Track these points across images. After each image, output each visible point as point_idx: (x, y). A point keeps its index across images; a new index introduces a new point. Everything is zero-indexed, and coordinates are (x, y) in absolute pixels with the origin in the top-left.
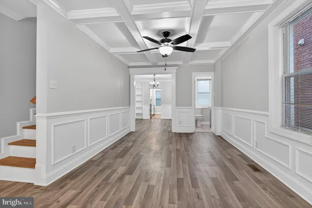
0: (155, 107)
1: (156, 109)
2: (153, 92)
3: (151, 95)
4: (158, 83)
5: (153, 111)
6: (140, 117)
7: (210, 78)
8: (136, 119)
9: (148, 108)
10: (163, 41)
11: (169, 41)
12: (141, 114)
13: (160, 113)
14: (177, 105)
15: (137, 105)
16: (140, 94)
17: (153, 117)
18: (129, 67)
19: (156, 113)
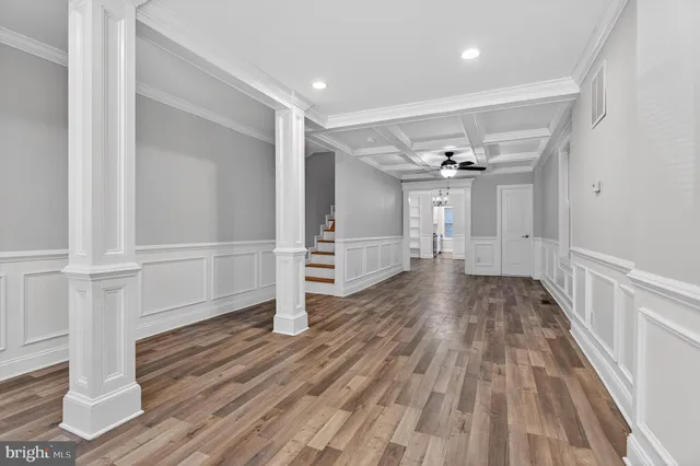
0: (444, 238)
1: (444, 243)
2: (439, 212)
3: (435, 218)
4: (446, 199)
5: (439, 246)
6: (416, 256)
8: (411, 259)
9: (430, 239)
10: (444, 163)
11: (454, 163)
12: (418, 250)
13: (451, 250)
14: (473, 234)
15: (413, 234)
17: (439, 257)
18: (402, 181)
19: (445, 250)
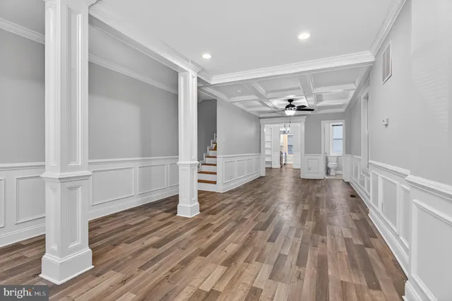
0: (287, 155)
1: (287, 158)
3: (281, 142)
4: (288, 129)
5: (284, 160)
6: (269, 166)
7: (341, 123)
8: (266, 168)
9: (278, 156)
10: (288, 107)
11: (293, 106)
12: (270, 163)
13: (292, 163)
14: (306, 152)
15: (267, 152)
16: (269, 147)
17: (284, 167)
18: (260, 118)
19: (288, 163)
